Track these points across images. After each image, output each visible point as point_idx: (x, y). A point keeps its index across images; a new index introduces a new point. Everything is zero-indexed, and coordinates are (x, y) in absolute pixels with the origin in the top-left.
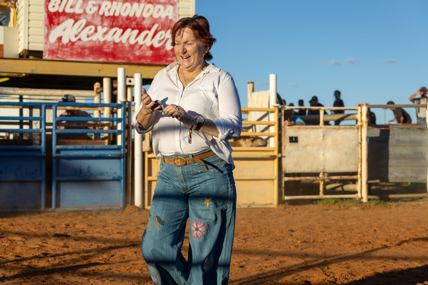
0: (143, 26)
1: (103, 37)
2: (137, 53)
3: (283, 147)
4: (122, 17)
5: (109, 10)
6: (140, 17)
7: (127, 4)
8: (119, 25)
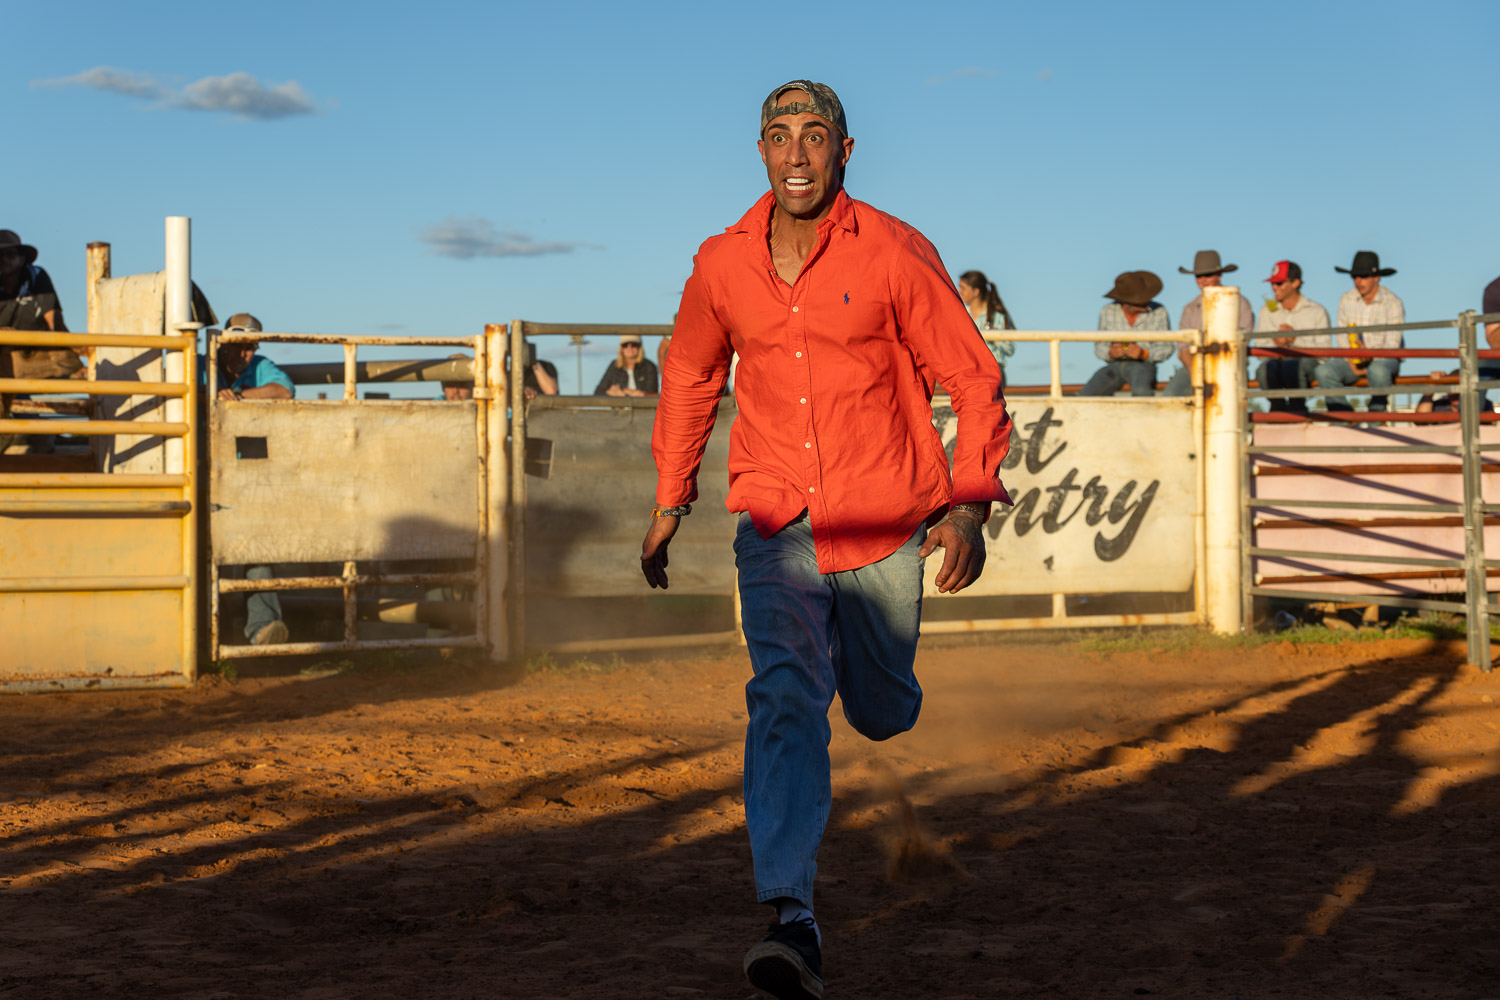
3: (214, 475)
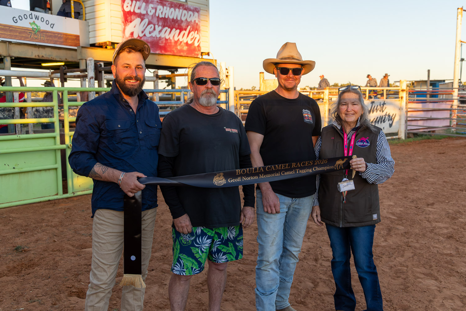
0: (182, 27)
1: (159, 34)
2: (179, 48)
4: (170, 19)
5: (162, 13)
6: (180, 20)
7: (172, 9)
8: (168, 25)
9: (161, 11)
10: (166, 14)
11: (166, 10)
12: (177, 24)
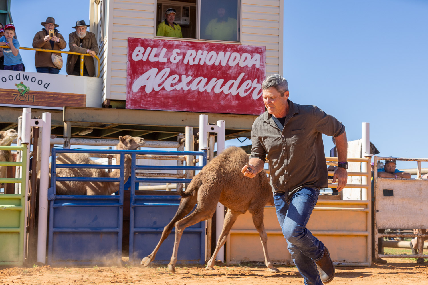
0: (229, 75)
1: (188, 86)
2: (222, 103)
4: (208, 66)
5: (194, 59)
6: (226, 66)
7: (213, 53)
8: (204, 74)
9: (193, 56)
10: (200, 59)
11: (202, 54)
12: (219, 72)
